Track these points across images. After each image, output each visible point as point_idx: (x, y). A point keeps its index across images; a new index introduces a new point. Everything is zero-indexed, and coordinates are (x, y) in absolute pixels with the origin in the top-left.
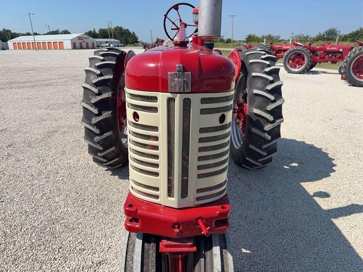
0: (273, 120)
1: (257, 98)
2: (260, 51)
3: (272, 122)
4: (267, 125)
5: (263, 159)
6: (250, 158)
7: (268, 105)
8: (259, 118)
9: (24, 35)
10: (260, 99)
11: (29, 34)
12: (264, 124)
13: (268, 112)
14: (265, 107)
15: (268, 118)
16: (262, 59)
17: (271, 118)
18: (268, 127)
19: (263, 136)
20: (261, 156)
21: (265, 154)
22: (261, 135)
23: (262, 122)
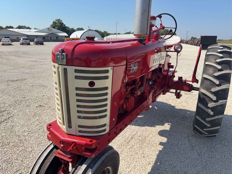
0: (216, 99)
1: (205, 81)
2: (220, 46)
3: (215, 101)
4: (211, 102)
5: (208, 129)
6: (198, 127)
7: (213, 87)
8: (205, 97)
9: (113, 34)
10: (208, 82)
11: (115, 34)
12: (208, 102)
13: (212, 93)
14: (211, 89)
15: (211, 97)
16: (218, 52)
17: (214, 98)
18: (211, 105)
19: (207, 111)
20: (206, 127)
21: (209, 126)
22: (205, 110)
23: (207, 100)
